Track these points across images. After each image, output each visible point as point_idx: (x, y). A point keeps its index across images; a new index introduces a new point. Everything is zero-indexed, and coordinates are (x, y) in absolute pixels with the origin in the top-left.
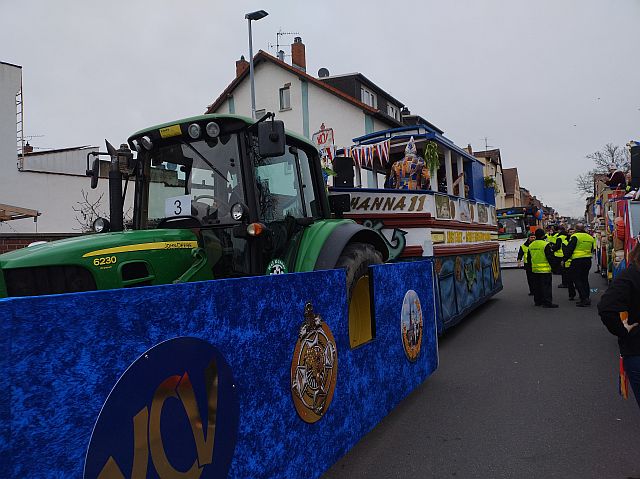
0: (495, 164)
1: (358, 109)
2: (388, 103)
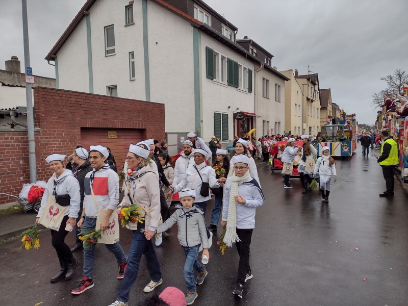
0: (314, 84)
1: (188, 23)
2: (223, 25)
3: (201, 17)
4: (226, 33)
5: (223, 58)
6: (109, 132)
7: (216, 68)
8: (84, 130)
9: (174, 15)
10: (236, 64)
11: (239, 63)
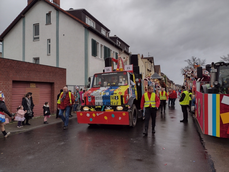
0: (152, 63)
1: (82, 25)
2: (102, 28)
3: (89, 22)
4: (103, 32)
5: (101, 46)
6: (31, 84)
7: (98, 51)
8: (15, 82)
9: (74, 21)
10: (109, 49)
11: (110, 49)
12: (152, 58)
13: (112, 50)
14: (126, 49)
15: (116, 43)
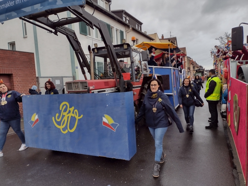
4: (101, 4)
10: (108, 26)
11: (111, 25)
12: (175, 39)
13: (113, 27)
14: (138, 27)
15: (123, 19)
